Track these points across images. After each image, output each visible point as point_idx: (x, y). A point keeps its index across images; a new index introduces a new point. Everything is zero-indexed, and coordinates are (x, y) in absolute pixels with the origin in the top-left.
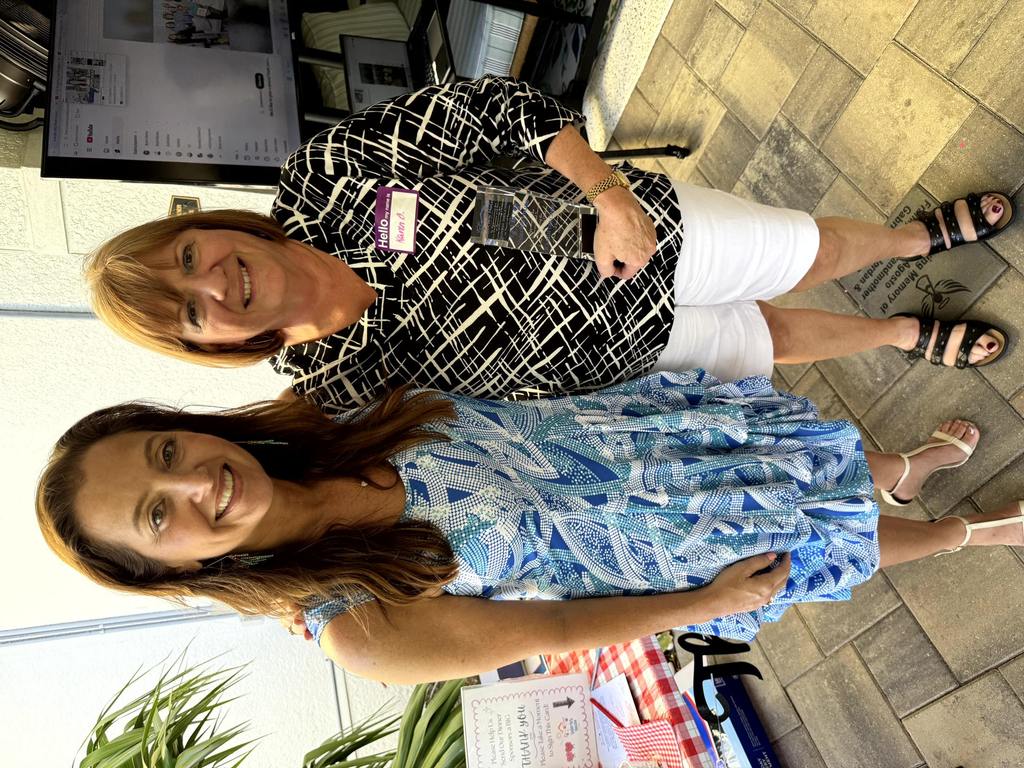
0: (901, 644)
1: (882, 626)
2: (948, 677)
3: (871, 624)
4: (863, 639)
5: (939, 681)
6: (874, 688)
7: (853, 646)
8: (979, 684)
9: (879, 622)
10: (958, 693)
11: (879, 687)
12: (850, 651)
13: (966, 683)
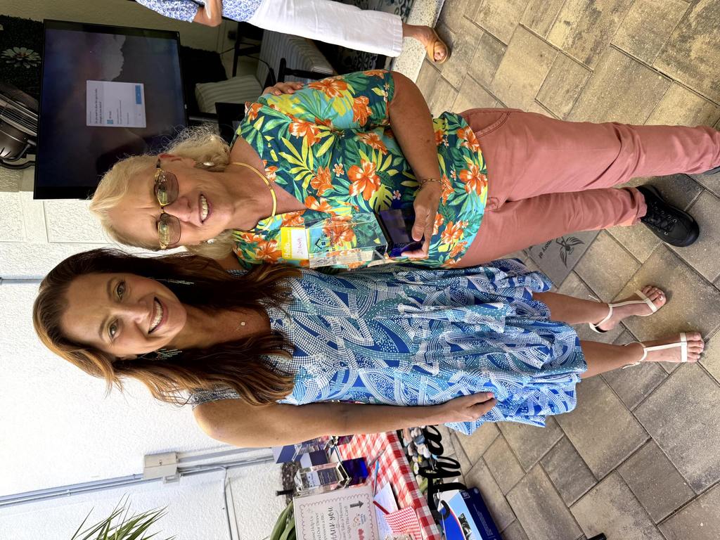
0: (565, 460)
1: (555, 449)
2: (592, 478)
3: (548, 449)
4: (545, 460)
5: (587, 481)
6: (553, 489)
7: (540, 465)
8: (608, 480)
9: (553, 447)
10: (597, 488)
11: (556, 489)
12: (538, 467)
13: (601, 480)
